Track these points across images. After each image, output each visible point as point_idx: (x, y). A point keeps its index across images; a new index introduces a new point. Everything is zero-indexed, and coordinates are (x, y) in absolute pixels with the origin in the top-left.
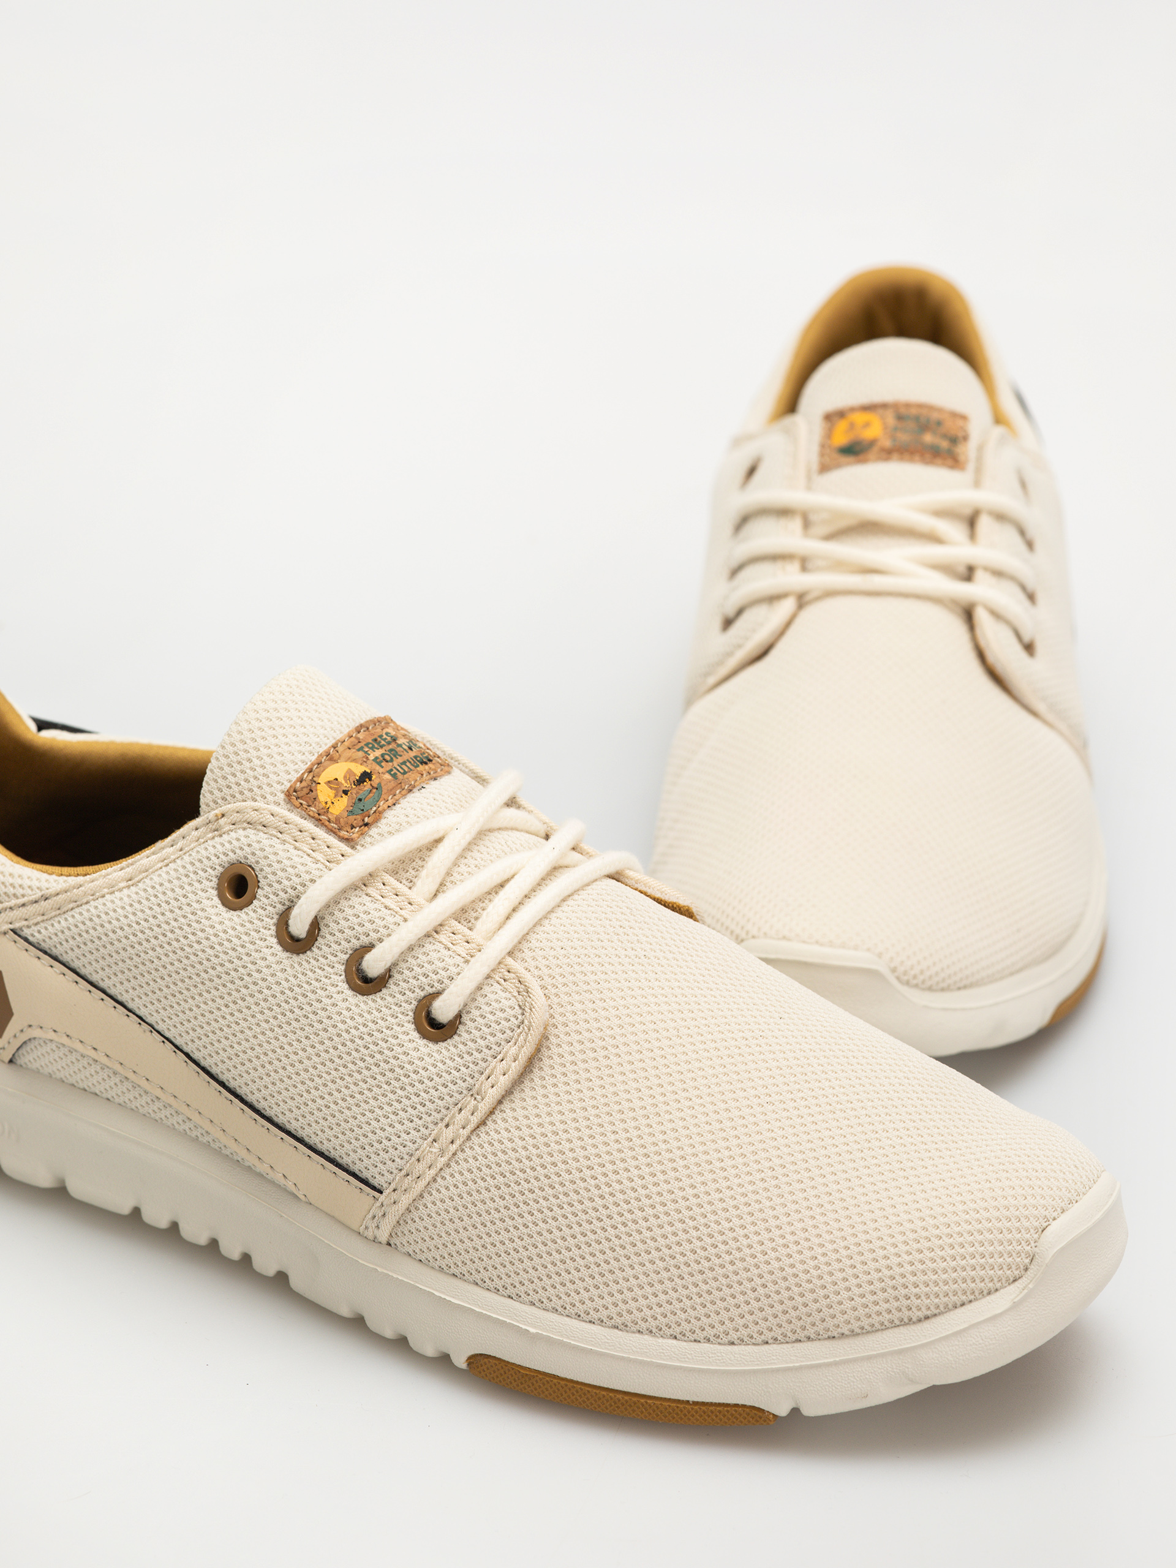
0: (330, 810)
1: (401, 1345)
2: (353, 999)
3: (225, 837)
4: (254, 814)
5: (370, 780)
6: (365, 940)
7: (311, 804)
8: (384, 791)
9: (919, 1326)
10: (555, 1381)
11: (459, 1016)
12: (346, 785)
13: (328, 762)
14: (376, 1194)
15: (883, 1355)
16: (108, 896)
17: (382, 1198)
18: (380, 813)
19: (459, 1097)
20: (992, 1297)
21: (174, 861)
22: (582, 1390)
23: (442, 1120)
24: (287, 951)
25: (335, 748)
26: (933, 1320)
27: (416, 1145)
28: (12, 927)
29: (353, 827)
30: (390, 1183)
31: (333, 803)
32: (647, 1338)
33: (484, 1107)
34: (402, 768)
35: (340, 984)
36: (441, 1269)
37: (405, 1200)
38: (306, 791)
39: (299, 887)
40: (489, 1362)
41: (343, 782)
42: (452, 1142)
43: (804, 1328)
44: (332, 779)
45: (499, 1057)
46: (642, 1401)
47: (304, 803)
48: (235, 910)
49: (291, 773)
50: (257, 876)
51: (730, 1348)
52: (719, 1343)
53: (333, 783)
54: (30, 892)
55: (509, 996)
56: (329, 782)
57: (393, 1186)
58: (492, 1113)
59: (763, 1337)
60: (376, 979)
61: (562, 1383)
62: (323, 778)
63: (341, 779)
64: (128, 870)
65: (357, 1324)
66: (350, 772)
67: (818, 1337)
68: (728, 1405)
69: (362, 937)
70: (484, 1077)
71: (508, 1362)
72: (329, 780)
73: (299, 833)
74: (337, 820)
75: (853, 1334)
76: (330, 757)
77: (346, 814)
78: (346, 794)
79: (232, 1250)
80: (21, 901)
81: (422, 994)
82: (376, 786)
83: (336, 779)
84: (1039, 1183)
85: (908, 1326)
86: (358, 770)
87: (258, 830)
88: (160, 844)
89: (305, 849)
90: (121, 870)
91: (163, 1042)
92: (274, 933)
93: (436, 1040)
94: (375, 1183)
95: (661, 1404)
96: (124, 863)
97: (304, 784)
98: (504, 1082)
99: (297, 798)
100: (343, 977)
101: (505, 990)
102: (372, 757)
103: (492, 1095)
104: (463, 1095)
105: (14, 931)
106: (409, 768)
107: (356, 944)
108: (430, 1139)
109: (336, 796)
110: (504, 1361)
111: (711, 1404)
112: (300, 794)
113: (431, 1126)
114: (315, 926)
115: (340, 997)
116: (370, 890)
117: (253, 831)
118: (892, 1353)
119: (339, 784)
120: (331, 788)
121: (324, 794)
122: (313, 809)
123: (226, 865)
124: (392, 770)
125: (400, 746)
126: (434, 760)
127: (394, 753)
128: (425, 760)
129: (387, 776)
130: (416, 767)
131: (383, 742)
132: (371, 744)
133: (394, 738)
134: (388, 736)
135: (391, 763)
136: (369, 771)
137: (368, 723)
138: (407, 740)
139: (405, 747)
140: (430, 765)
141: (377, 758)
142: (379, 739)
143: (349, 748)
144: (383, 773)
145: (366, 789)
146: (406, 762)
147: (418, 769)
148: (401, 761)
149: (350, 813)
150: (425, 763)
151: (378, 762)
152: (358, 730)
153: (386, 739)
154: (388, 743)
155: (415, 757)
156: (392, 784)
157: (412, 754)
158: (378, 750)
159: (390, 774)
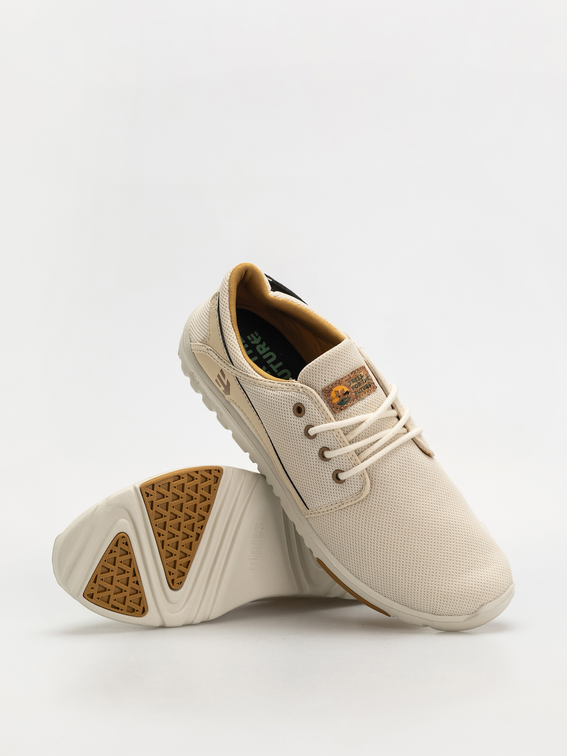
2: (318, 459)
3: (301, 394)
4: (310, 393)
5: (348, 394)
7: (328, 396)
8: (351, 399)
11: (345, 480)
12: (340, 394)
13: (338, 384)
14: (307, 509)
15: (424, 619)
16: (264, 388)
17: (308, 511)
18: (347, 407)
19: (337, 500)
21: (285, 391)
23: (331, 503)
24: (306, 436)
25: (342, 379)
26: (441, 616)
27: (321, 505)
28: (236, 376)
29: (337, 409)
30: (312, 509)
31: (334, 398)
33: (343, 506)
34: (359, 391)
35: (316, 453)
37: (314, 515)
38: (328, 391)
40: (323, 563)
41: (340, 393)
42: (331, 510)
44: (337, 391)
45: (352, 496)
47: (326, 395)
48: (296, 416)
49: (326, 384)
50: (305, 411)
51: (385, 597)
53: (337, 392)
55: (360, 481)
56: (336, 391)
58: (344, 508)
60: (326, 458)
62: (334, 389)
63: (340, 391)
66: (343, 390)
68: (379, 608)
69: (327, 446)
70: (346, 499)
72: (336, 390)
73: (321, 406)
74: (334, 404)
76: (339, 382)
78: (339, 397)
80: (241, 371)
81: (337, 469)
82: (349, 397)
83: (338, 391)
84: (495, 572)
86: (346, 389)
87: (310, 399)
92: (304, 429)
93: (336, 483)
94: (308, 506)
97: (329, 389)
98: (351, 503)
100: (318, 452)
101: (360, 479)
102: (352, 386)
103: (346, 504)
105: (236, 378)
106: (362, 390)
107: (325, 446)
108: (325, 506)
109: (336, 397)
110: (326, 566)
111: (375, 606)
112: (326, 392)
113: (327, 503)
114: (315, 436)
115: (315, 456)
116: (334, 433)
117: (308, 398)
118: (427, 619)
119: (338, 393)
120: (335, 393)
121: (333, 394)
122: (328, 398)
123: (298, 402)
124: (356, 391)
125: (363, 380)
126: (372, 385)
127: (359, 384)
128: (369, 386)
129: (354, 394)
130: (364, 390)
131: (358, 379)
132: (354, 380)
133: (362, 377)
134: (360, 376)
135: (357, 389)
136: (349, 391)
137: (356, 370)
138: (366, 377)
139: (364, 381)
140: (370, 388)
141: (353, 386)
142: (357, 378)
143: (346, 381)
144: (353, 392)
145: (346, 397)
146: (362, 388)
147: (365, 391)
148: (360, 387)
149: (338, 404)
150: (368, 388)
151: (353, 388)
152: (352, 373)
153: (359, 377)
154: (359, 380)
155: (366, 385)
156: (354, 397)
157: (365, 384)
158: (355, 382)
159: (355, 393)
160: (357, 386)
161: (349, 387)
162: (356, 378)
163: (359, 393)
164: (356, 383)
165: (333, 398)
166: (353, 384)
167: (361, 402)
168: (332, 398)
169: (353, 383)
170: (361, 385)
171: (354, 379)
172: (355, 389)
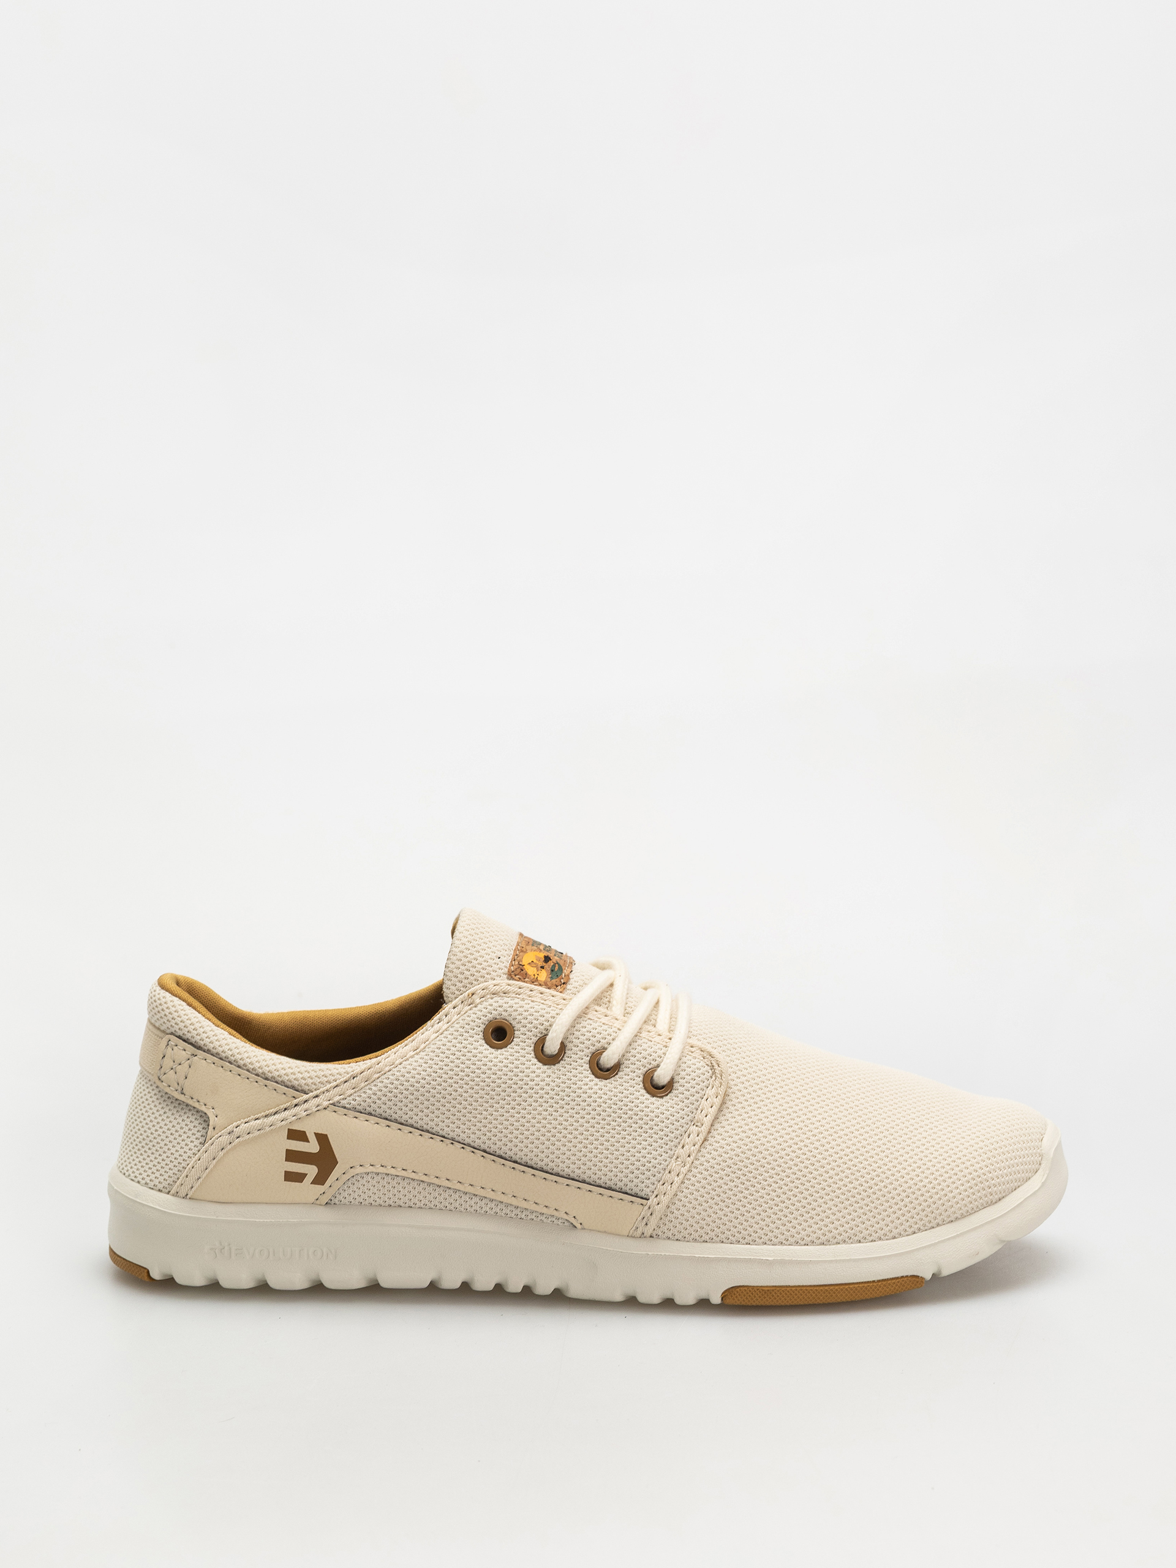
0: (538, 979)
1: (668, 1305)
2: (602, 1083)
3: (479, 1006)
4: (497, 988)
5: (551, 959)
6: (598, 1045)
7: (525, 976)
8: (562, 964)
9: (996, 1206)
10: (788, 1289)
11: (672, 1079)
13: (522, 954)
14: (644, 1202)
15: (982, 1225)
16: (404, 1063)
17: (649, 1202)
18: (568, 976)
19: (687, 1126)
20: (1029, 1182)
21: (446, 1030)
22: (807, 1290)
23: (679, 1143)
24: (546, 1065)
26: (1004, 1200)
27: (667, 1162)
28: (331, 1102)
29: (558, 984)
30: (653, 1192)
31: (538, 974)
32: (844, 1246)
33: (704, 1129)
35: (589, 1075)
36: (695, 1240)
37: (665, 1200)
38: (519, 970)
39: (550, 1019)
40: (740, 1290)
41: (537, 962)
42: (689, 1156)
43: (935, 1218)
44: (530, 961)
45: (705, 1098)
46: (847, 1287)
47: (521, 976)
48: (502, 1049)
49: (506, 963)
50: (511, 1024)
51: (894, 1240)
52: (887, 1239)
53: (531, 964)
54: (338, 1076)
55: (699, 1060)
57: (655, 1193)
58: (709, 1132)
59: (912, 1229)
60: (612, 1068)
61: (794, 1289)
62: (524, 962)
64: (411, 1045)
65: (631, 1303)
66: (538, 956)
67: (944, 1223)
68: (897, 1278)
69: (596, 1044)
70: (699, 1111)
71: (754, 1286)
72: (528, 962)
74: (547, 982)
75: (963, 1217)
76: (520, 951)
77: (549, 980)
78: (543, 969)
79: (515, 1286)
80: (335, 1084)
81: (646, 1069)
82: (555, 962)
83: (532, 962)
85: (991, 1207)
86: (542, 954)
87: (502, 997)
88: (429, 1023)
89: (538, 1000)
90: (406, 1046)
91: (463, 1148)
92: (534, 1055)
93: (661, 1096)
94: (643, 1194)
95: (859, 1287)
96: (408, 1040)
97: (515, 967)
98: (713, 1111)
99: (515, 975)
100: (590, 1071)
101: (695, 1058)
103: (707, 1121)
104: (689, 1125)
105: (333, 1104)
107: (593, 1049)
108: (675, 1157)
110: (751, 1286)
111: (888, 1280)
112: (516, 973)
113: (674, 1148)
114: (563, 1047)
115: (592, 1083)
116: (589, 1016)
117: (499, 998)
118: (986, 1223)
120: (532, 966)
122: (528, 977)
123: (487, 1023)
145: (552, 965)
149: (552, 979)
165: (536, 975)
168: (534, 975)
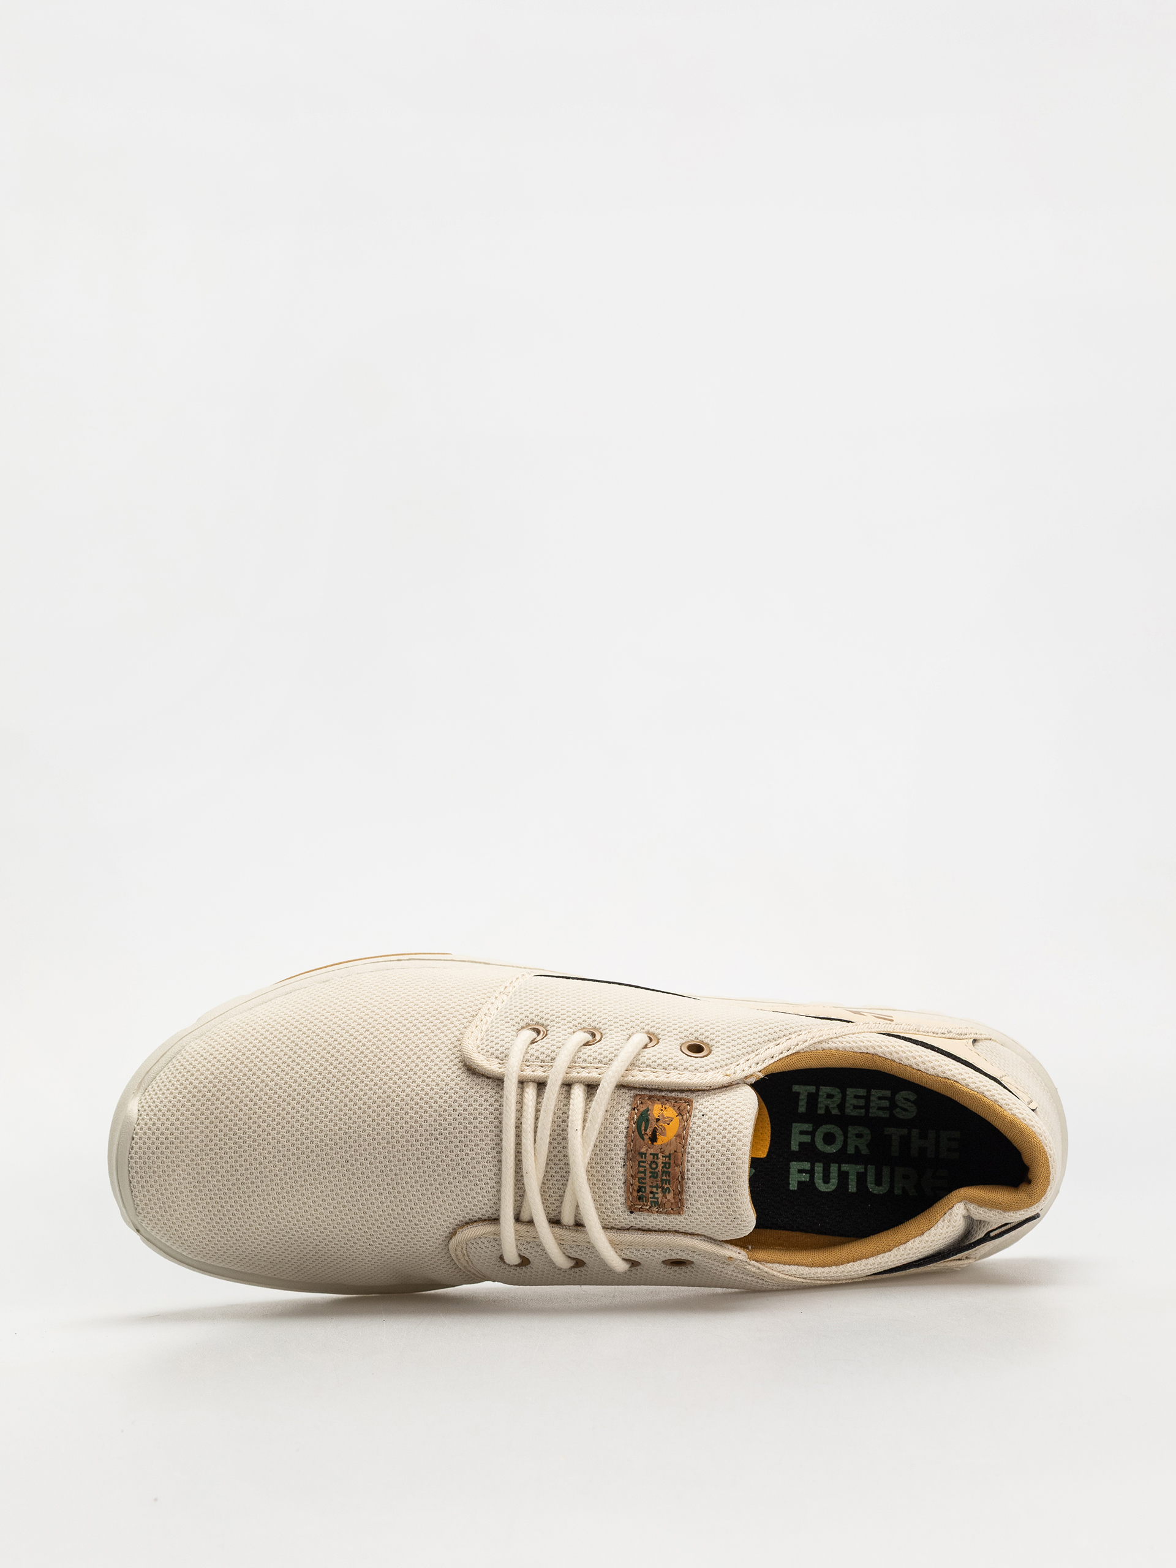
0: (659, 1103)
5: (650, 1139)
8: (638, 1138)
13: (681, 1133)
38: (682, 1106)
41: (664, 1126)
44: (671, 1123)
56: (672, 1120)
62: (676, 1120)
74: (652, 1099)
82: (645, 1137)
83: (669, 1125)
86: (661, 1141)
97: (685, 1109)
106: (640, 1173)
109: (663, 1114)
119: (666, 1123)
124: (645, 1158)
125: (657, 1187)
126: (639, 1203)
127: (654, 1175)
128: (641, 1193)
129: (643, 1150)
130: (639, 1179)
131: (664, 1178)
132: (666, 1168)
133: (665, 1191)
134: (668, 1188)
135: (649, 1162)
136: (655, 1143)
137: (682, 1187)
138: (660, 1200)
139: (654, 1190)
140: (635, 1194)
141: (658, 1158)
142: (668, 1178)
143: (675, 1151)
144: (647, 1150)
145: (648, 1130)
146: (645, 1175)
147: (637, 1179)
148: (648, 1172)
149: (648, 1110)
150: (639, 1191)
151: (655, 1155)
152: (682, 1173)
153: (666, 1184)
154: (662, 1180)
155: (645, 1188)
156: (637, 1147)
157: (648, 1189)
158: (663, 1167)
159: (643, 1154)
160: (654, 1166)
161: (661, 1149)
162: (669, 1176)
163: (639, 1162)
164: (661, 1168)
165: (663, 1109)
166: (661, 1160)
167: (622, 1154)
168: (665, 1108)
169: (663, 1163)
170: (650, 1177)
171: (670, 1170)
172: (650, 1158)
